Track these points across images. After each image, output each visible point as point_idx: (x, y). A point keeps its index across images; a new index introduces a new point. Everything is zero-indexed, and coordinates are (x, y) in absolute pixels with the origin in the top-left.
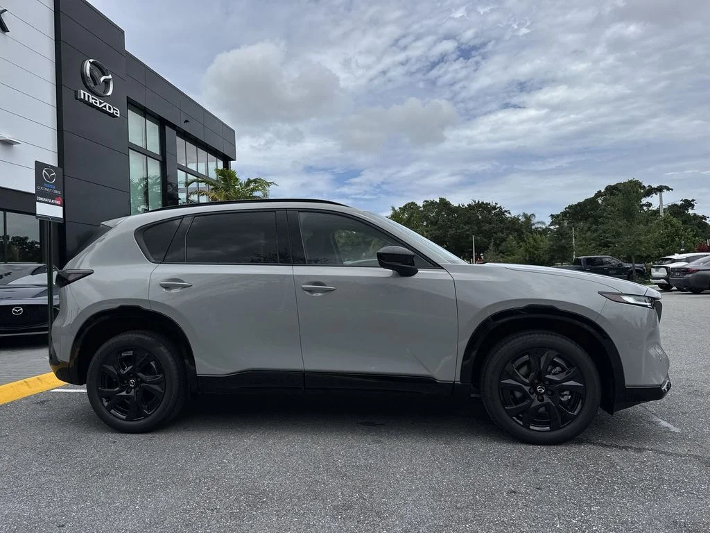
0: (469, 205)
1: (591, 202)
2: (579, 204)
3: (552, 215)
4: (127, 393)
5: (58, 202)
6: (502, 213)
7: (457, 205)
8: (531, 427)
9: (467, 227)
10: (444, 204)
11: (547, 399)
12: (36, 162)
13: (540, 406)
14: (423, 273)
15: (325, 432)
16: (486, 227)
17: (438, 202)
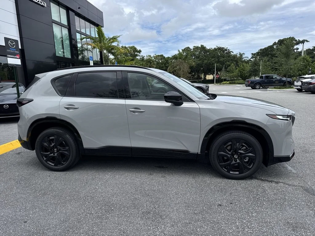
0: (215, 48)
1: (271, 47)
2: (265, 48)
3: (252, 54)
4: (54, 154)
5: (18, 57)
6: (229, 52)
7: (209, 49)
8: (231, 172)
9: (213, 59)
10: (203, 48)
11: (238, 161)
12: (4, 37)
13: (235, 164)
14: (185, 105)
15: (141, 172)
16: (222, 59)
17: (200, 47)
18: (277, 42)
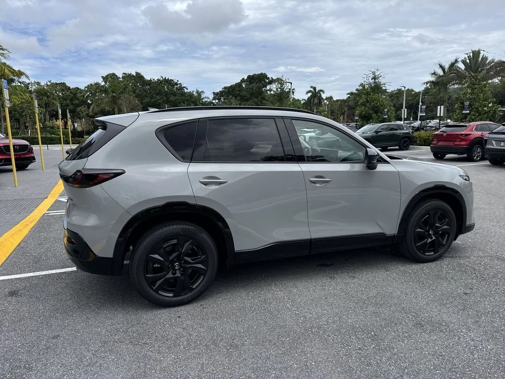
0: (158, 80)
1: (239, 85)
2: (231, 86)
3: (214, 93)
6: (181, 88)
7: (149, 79)
9: (158, 97)
10: (139, 77)
16: (173, 98)
17: (135, 75)
18: (246, 78)
